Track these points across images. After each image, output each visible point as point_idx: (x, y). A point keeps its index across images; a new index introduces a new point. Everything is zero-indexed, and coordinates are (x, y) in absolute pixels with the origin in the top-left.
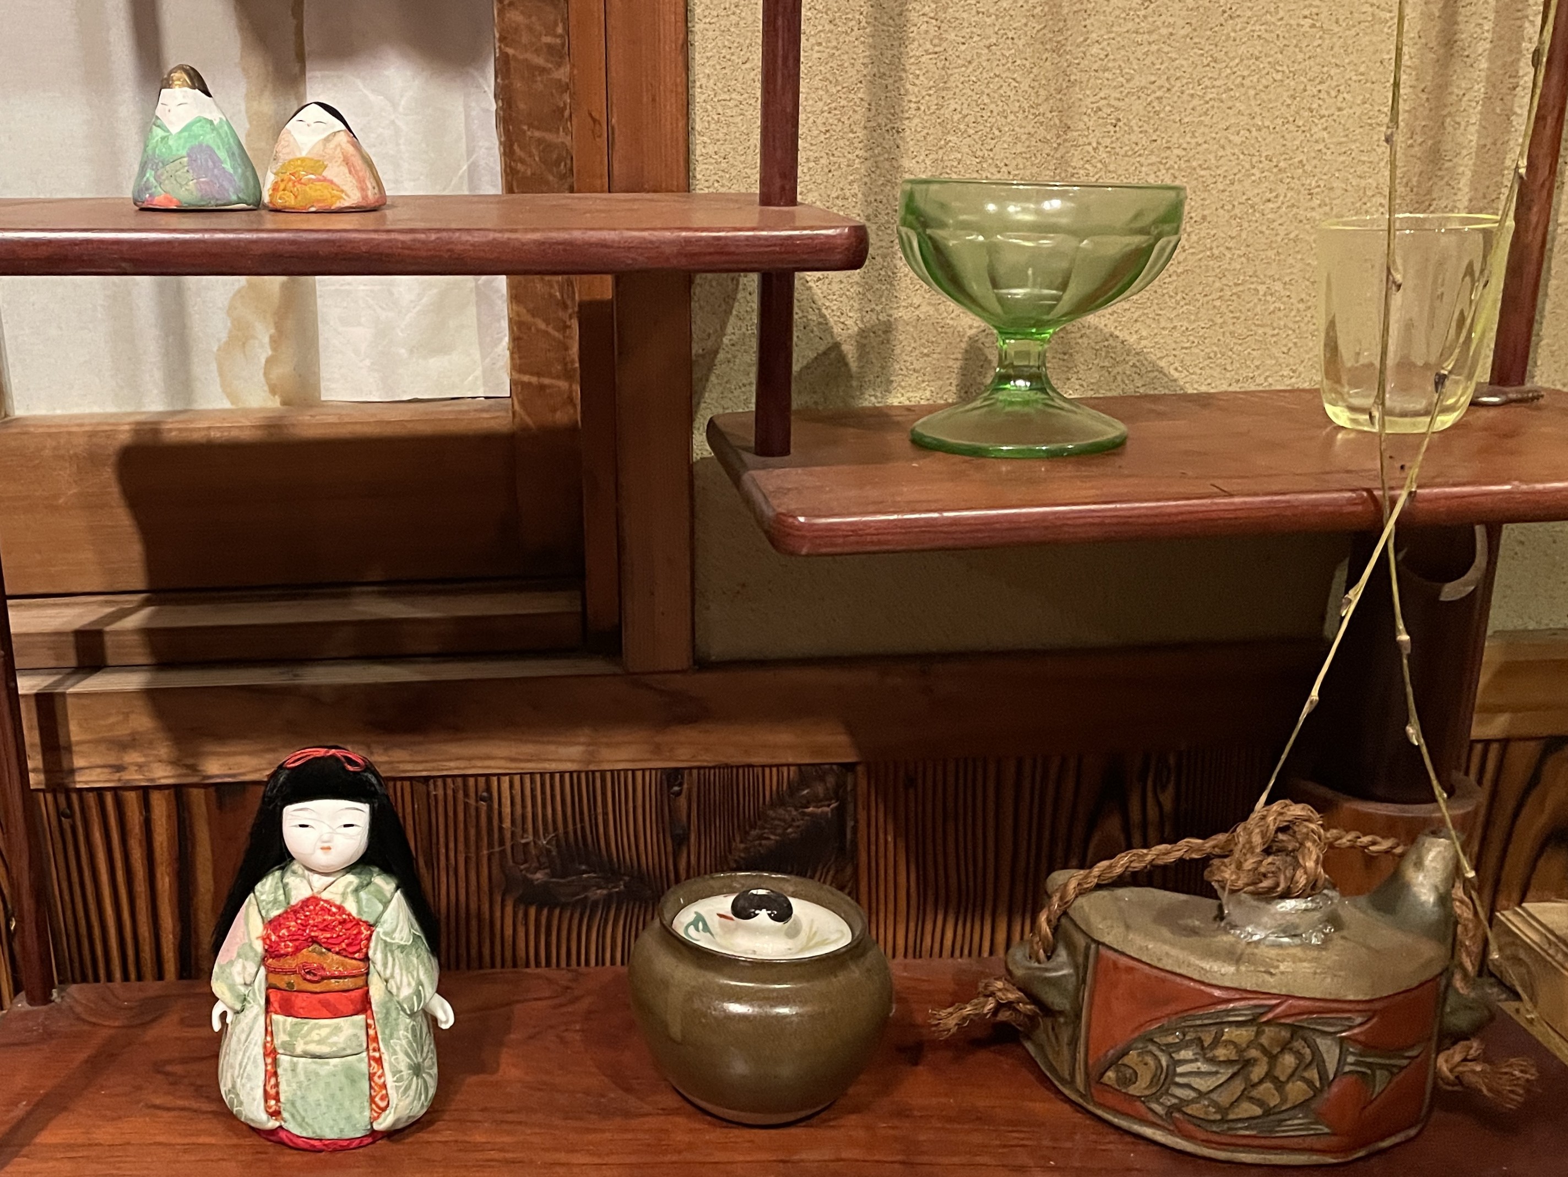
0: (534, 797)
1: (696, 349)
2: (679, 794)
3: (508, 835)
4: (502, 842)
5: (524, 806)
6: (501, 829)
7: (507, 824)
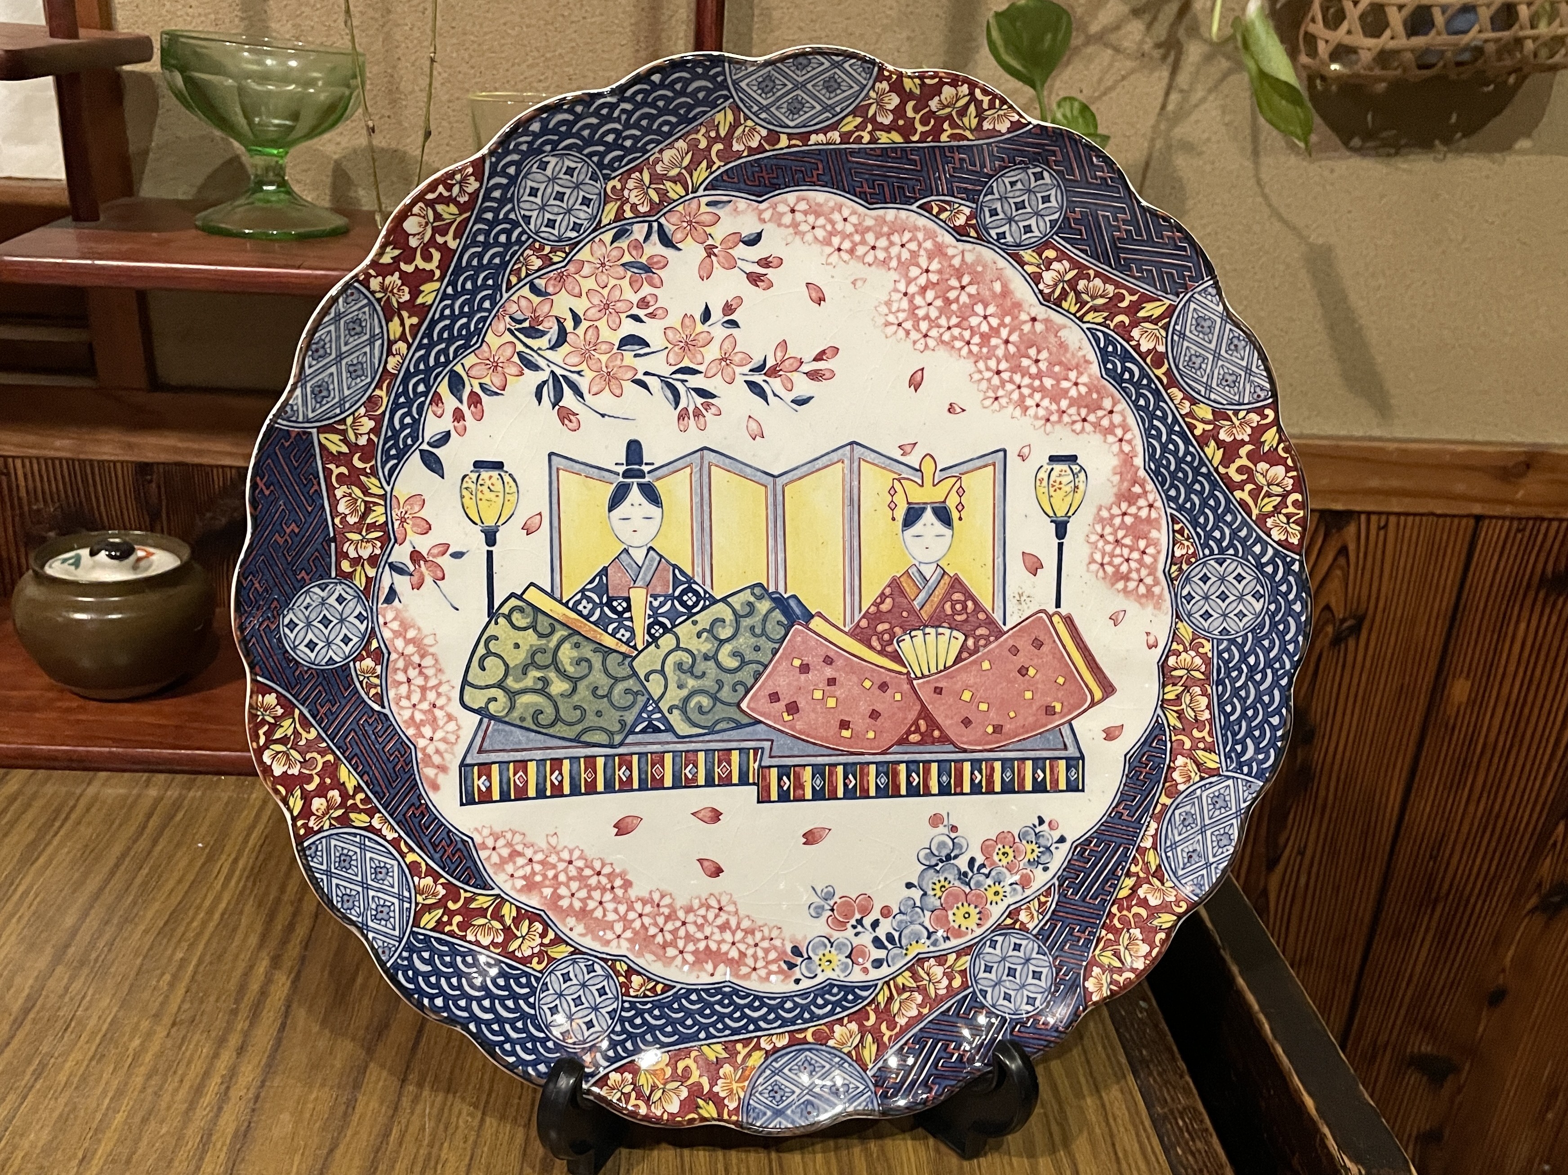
0: (41, 476)
1: (132, 149)
2: (151, 481)
3: (25, 501)
4: (21, 507)
5: (34, 481)
6: (19, 499)
7: (23, 493)
